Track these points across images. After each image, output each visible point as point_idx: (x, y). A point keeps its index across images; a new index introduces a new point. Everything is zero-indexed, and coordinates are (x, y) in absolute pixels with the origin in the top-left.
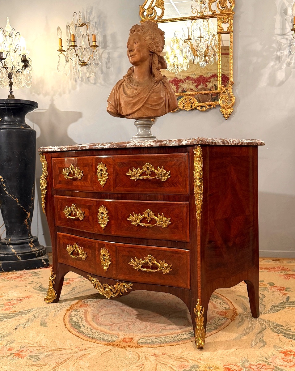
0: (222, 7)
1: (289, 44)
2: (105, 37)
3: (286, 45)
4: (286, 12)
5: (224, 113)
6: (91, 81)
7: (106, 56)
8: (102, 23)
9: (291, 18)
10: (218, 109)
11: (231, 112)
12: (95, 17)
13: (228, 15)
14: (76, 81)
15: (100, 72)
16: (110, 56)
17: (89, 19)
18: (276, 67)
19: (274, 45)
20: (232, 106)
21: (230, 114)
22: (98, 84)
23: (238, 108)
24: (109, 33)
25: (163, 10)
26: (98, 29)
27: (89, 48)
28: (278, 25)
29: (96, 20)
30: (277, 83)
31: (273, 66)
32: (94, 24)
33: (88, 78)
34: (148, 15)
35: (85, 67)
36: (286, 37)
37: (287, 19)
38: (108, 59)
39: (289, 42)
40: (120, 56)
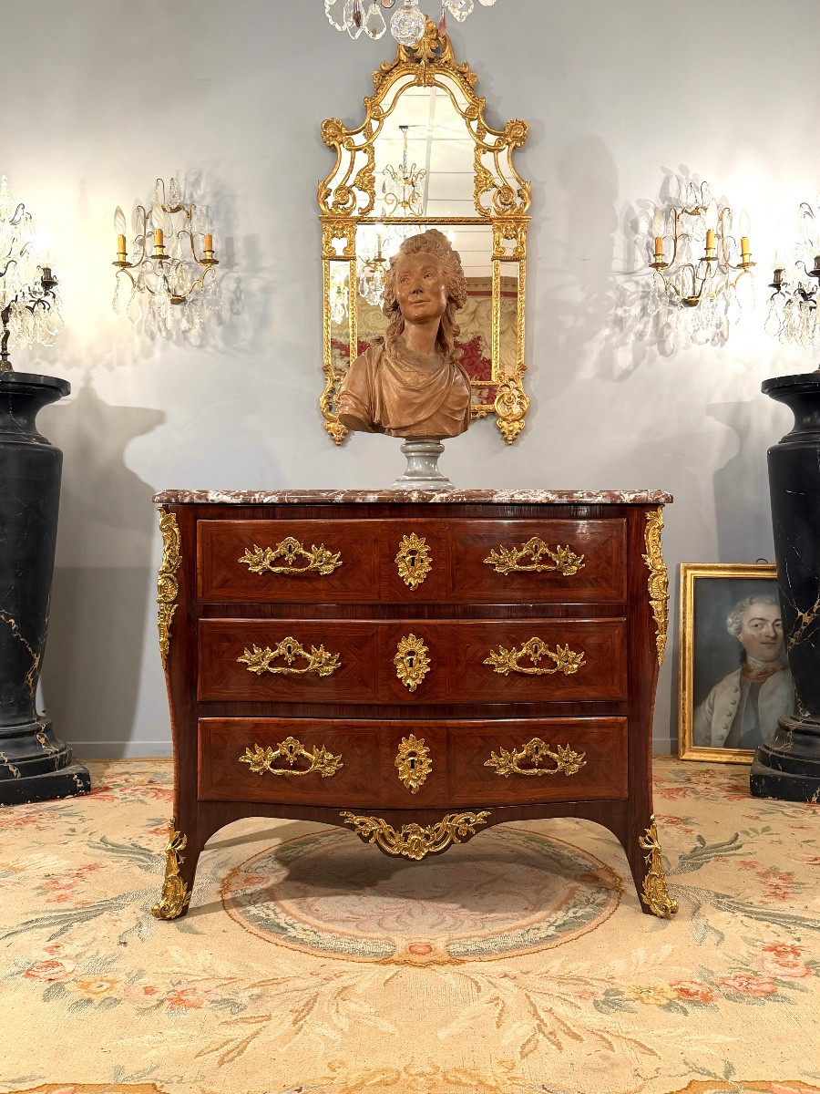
0: (502, 204)
1: (641, 294)
2: (229, 242)
3: (634, 296)
4: (634, 227)
5: (506, 431)
6: (192, 340)
7: (233, 286)
8: (222, 208)
9: (645, 241)
10: (491, 421)
11: (520, 429)
12: (206, 193)
13: (516, 222)
14: (153, 337)
15: (214, 321)
16: (242, 286)
17: (192, 196)
18: (614, 340)
19: (611, 294)
20: (524, 415)
21: (517, 434)
22: (209, 349)
23: (534, 422)
24: (240, 233)
25: (373, 195)
26: (214, 223)
27: (189, 264)
28: (619, 253)
29: (208, 201)
30: (617, 373)
31: (607, 338)
32: (204, 209)
33: (184, 332)
34: (336, 204)
35: (178, 307)
36: (636, 278)
37: (638, 241)
38: (235, 292)
39: (640, 289)
40: (266, 290)
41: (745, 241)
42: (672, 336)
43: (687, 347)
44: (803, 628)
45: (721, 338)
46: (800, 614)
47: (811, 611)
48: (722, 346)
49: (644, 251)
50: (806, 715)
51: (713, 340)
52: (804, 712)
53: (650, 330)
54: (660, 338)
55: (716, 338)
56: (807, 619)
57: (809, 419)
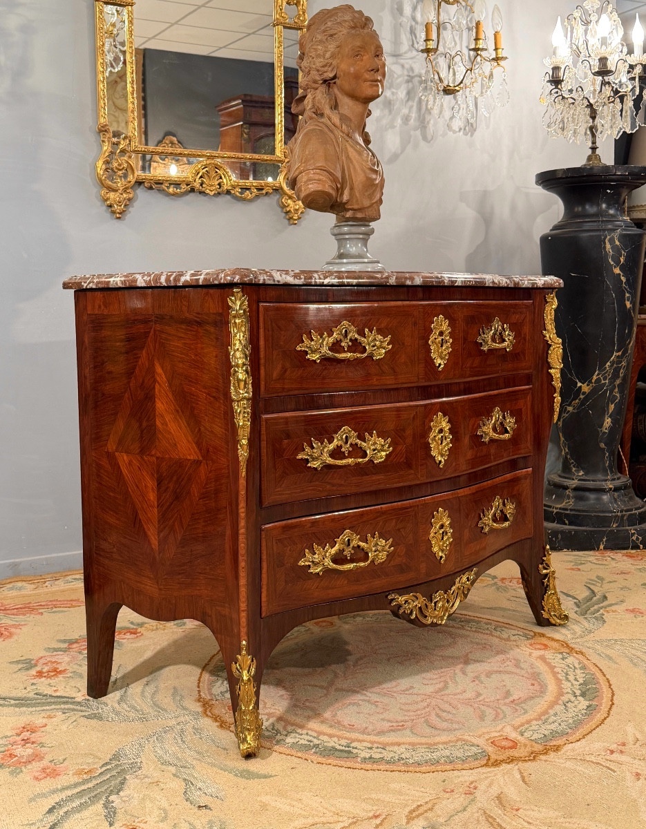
1: (406, 78)
3: (401, 80)
4: (400, 9)
5: (292, 210)
9: (409, 24)
10: (276, 197)
18: (384, 122)
21: (302, 213)
30: (387, 155)
36: (402, 61)
37: (403, 23)
39: (406, 73)
40: (26, 29)
41: (498, 36)
42: (432, 122)
43: (444, 135)
44: (582, 397)
45: (470, 128)
46: (579, 384)
47: (590, 382)
48: (472, 136)
49: (409, 35)
50: (580, 474)
51: (465, 129)
52: (578, 471)
53: (414, 115)
54: (423, 124)
55: (467, 128)
56: (586, 388)
57: (580, 209)
